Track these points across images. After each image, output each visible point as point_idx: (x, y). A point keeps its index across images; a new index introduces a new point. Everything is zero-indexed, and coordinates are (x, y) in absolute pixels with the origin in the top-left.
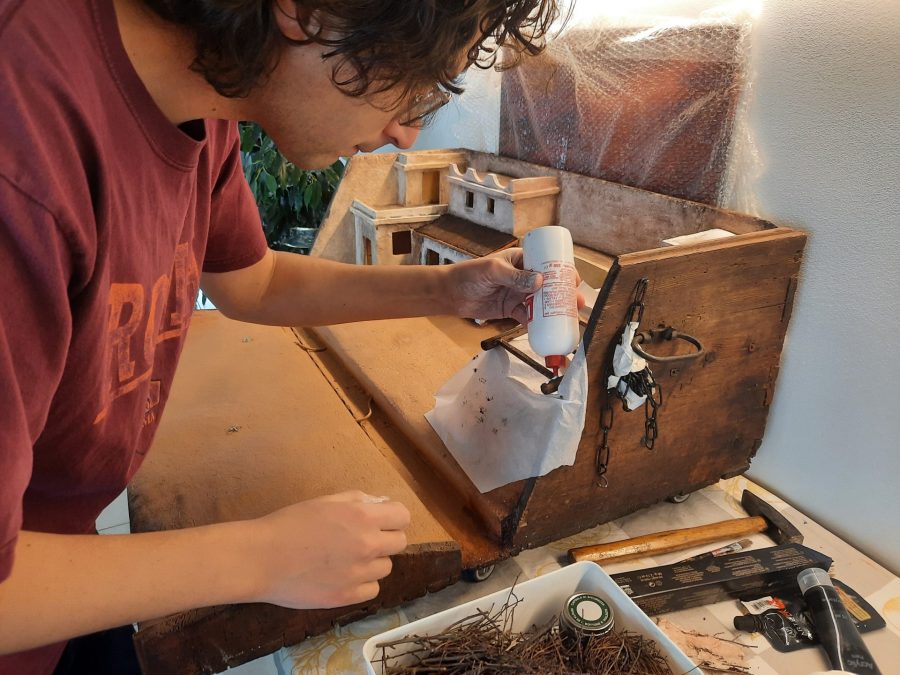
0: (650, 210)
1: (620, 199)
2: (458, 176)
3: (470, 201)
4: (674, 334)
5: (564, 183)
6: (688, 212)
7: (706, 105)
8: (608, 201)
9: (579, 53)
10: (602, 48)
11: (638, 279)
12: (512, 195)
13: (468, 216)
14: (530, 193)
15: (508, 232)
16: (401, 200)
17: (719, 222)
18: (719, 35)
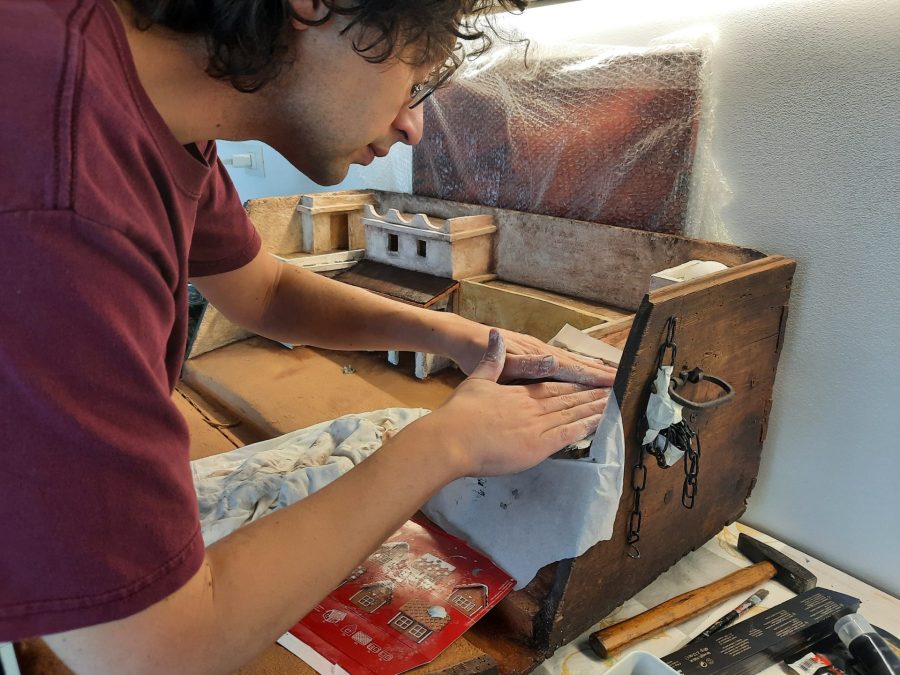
0: (610, 244)
1: (571, 235)
2: (376, 218)
3: (394, 243)
4: (701, 375)
5: (502, 221)
6: (657, 244)
7: (669, 133)
8: (557, 238)
9: (516, 83)
10: (543, 77)
11: (667, 317)
12: (451, 235)
13: (391, 261)
14: (468, 232)
15: (445, 276)
16: (308, 248)
17: (695, 253)
18: (680, 61)
